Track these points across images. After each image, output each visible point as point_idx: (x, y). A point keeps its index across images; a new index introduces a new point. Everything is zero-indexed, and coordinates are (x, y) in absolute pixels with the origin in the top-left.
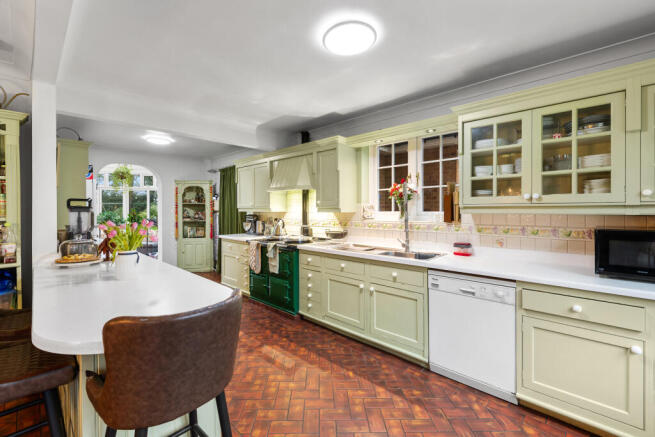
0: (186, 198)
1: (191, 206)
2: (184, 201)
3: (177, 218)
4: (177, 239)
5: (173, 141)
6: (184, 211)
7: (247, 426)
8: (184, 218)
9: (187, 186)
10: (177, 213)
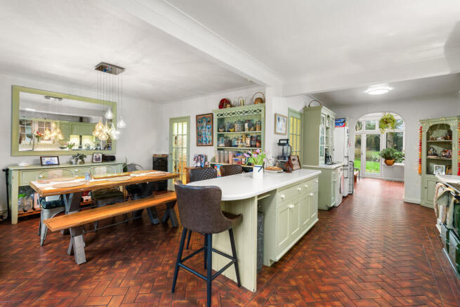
0: (433, 136)
1: (439, 144)
2: (428, 139)
3: (421, 155)
4: (420, 173)
5: (390, 89)
6: (428, 149)
7: (276, 301)
8: (428, 155)
9: (431, 124)
10: (421, 150)
